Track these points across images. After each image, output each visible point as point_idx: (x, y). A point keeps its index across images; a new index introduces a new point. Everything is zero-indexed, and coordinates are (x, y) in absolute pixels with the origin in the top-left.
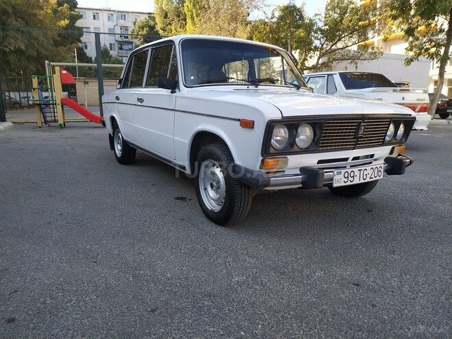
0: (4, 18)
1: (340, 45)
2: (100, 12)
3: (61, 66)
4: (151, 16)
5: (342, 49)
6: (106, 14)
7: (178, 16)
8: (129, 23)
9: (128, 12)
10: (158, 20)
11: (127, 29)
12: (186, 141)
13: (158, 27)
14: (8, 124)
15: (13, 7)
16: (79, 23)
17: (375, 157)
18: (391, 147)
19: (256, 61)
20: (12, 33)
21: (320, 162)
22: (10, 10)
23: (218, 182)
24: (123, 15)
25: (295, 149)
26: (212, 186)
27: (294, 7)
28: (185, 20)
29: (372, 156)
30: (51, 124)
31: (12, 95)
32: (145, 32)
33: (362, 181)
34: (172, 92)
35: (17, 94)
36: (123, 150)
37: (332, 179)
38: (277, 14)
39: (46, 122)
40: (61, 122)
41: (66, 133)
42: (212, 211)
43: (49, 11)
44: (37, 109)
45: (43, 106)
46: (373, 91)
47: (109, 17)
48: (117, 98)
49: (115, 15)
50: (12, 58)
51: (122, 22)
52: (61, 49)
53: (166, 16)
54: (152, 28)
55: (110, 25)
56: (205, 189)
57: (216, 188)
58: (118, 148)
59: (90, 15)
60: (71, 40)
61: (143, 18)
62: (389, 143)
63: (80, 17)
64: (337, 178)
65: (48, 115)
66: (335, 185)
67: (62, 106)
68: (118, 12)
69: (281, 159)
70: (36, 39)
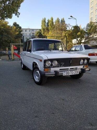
0: (2, 33)
1: (91, 36)
2: (27, 30)
3: (14, 45)
4: (40, 30)
5: (92, 37)
6: (28, 30)
7: (47, 30)
8: (34, 32)
9: (34, 29)
10: (42, 31)
11: (34, 33)
12: (32, 64)
13: (42, 33)
14: (1, 59)
15: (4, 30)
16: (22, 33)
17: (78, 68)
18: (83, 66)
19: (56, 44)
20: (4, 36)
21: (60, 69)
22: (4, 31)
23: (38, 74)
24: (33, 30)
25: (53, 66)
26: (37, 75)
27: (77, 26)
28: (49, 31)
29: (77, 68)
30: (11, 59)
31: (4, 51)
32: (38, 34)
33: (72, 74)
34: (30, 53)
35: (5, 51)
36: (23, 66)
37: (62, 74)
38: (73, 28)
39: (10, 59)
40: (13, 59)
41: (14, 62)
42: (37, 82)
43: (14, 30)
44: (7, 56)
45: (9, 55)
46: (92, 50)
47: (29, 31)
48: (25, 54)
49: (31, 30)
50: (4, 43)
51: (32, 32)
52: (16, 40)
53: (44, 30)
54: (40, 33)
55: (30, 33)
56: (35, 76)
57: (38, 76)
58: (22, 65)
59: (24, 30)
60: (19, 37)
61: (38, 31)
62: (82, 65)
63: (22, 31)
64: (64, 73)
65: (10, 57)
66: (63, 75)
67: (13, 55)
68: (32, 29)
69: (49, 69)
70: (10, 37)
